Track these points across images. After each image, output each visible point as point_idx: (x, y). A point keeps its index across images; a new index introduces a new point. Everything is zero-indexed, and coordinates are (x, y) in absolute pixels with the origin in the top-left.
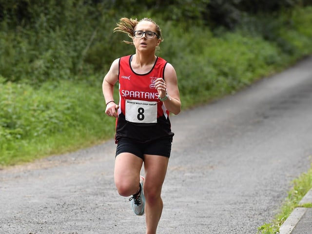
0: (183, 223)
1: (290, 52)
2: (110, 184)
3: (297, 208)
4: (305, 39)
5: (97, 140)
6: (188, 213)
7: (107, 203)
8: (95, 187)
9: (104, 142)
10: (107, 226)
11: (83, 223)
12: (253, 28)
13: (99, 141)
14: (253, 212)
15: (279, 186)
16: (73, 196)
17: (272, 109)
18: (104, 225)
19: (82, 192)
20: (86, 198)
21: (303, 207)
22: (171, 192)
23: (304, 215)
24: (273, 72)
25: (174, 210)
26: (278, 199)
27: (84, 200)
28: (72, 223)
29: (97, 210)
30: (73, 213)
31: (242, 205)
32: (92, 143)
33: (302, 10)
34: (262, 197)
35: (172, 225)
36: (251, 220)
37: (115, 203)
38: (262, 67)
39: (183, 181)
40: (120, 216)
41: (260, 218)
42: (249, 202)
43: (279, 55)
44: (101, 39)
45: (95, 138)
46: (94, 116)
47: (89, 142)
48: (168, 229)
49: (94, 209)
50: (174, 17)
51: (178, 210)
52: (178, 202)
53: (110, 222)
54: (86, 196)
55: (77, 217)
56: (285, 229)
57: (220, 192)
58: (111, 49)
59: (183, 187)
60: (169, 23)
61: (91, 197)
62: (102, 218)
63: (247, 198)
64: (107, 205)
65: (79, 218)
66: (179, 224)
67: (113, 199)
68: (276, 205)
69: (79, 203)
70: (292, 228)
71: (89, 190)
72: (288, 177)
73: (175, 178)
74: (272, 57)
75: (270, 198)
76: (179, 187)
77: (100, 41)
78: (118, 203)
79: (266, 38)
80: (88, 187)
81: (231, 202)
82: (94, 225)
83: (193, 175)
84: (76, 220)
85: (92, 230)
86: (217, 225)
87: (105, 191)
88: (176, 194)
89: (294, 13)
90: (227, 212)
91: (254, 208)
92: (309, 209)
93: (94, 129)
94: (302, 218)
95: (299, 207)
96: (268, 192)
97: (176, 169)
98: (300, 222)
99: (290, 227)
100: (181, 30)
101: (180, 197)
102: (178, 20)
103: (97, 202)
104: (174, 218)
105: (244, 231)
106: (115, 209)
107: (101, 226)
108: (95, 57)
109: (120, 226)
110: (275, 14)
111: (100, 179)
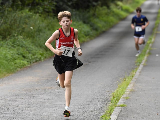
0: (60, 115)
1: (96, 29)
2: (18, 96)
3: (117, 107)
4: (103, 23)
5: (7, 74)
6: (61, 110)
7: (20, 105)
8: (12, 97)
9: (10, 75)
10: (22, 116)
11: (10, 115)
12: (78, 18)
13: (8, 74)
14: (94, 109)
15: (104, 96)
16: (1, 102)
17: (92, 58)
18: (20, 116)
19: (5, 100)
20: (8, 103)
21: (119, 106)
22: (50, 99)
23: (121, 110)
24: (89, 39)
25: (53, 108)
26: (105, 103)
27: (8, 104)
28: (4, 115)
29: (15, 108)
30: (3, 110)
31: (87, 106)
32: (5, 75)
33: (101, 8)
34: (96, 102)
35: (54, 116)
36: (94, 113)
37: (23, 105)
38: (83, 37)
39: (55, 94)
40: (28, 112)
41: (98, 112)
42: (90, 104)
43: (91, 31)
44: (5, 23)
45: (6, 73)
46: (5, 62)
47: (3, 75)
48: (53, 118)
49: (14, 108)
50: (40, 12)
51: (56, 108)
52: (54, 104)
53: (23, 115)
54: (8, 102)
55: (6, 112)
56: (113, 117)
57: (75, 99)
58: (10, 28)
59: (55, 97)
60: (38, 15)
61: (11, 102)
62: (19, 113)
63: (89, 102)
64: (19, 106)
65: (7, 113)
66: (57, 115)
67: (22, 103)
68: (105, 105)
69: (5, 105)
70: (117, 117)
71: (8, 99)
72: (107, 92)
73: (51, 93)
74: (88, 32)
75: (100, 102)
76: (54, 97)
77: (5, 24)
78: (25, 105)
79: (84, 22)
80: (8, 97)
81: (82, 104)
82: (15, 116)
83: (59, 91)
84: (6, 113)
85: (15, 118)
86: (77, 116)
87: (17, 99)
88: (53, 101)
89: (97, 10)
90: (80, 109)
91: (94, 107)
92: (123, 107)
93: (5, 68)
94: (120, 112)
95: (117, 106)
96: (99, 99)
97: (50, 88)
98: (120, 114)
99: (116, 116)
100: (43, 18)
101: (55, 102)
102: (41, 13)
103: (14, 105)
104: (55, 112)
105: (91, 118)
106: (24, 108)
107: (19, 116)
108: (3, 32)
109: (29, 117)
110: (88, 10)
111: (13, 93)
